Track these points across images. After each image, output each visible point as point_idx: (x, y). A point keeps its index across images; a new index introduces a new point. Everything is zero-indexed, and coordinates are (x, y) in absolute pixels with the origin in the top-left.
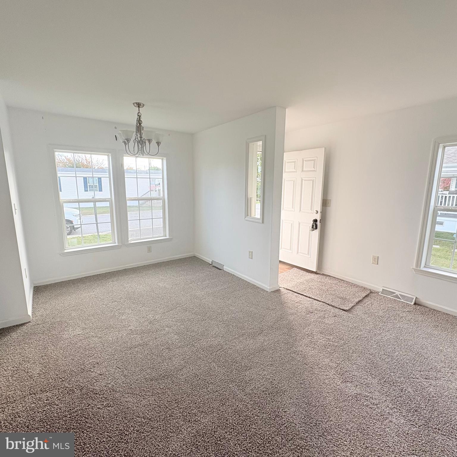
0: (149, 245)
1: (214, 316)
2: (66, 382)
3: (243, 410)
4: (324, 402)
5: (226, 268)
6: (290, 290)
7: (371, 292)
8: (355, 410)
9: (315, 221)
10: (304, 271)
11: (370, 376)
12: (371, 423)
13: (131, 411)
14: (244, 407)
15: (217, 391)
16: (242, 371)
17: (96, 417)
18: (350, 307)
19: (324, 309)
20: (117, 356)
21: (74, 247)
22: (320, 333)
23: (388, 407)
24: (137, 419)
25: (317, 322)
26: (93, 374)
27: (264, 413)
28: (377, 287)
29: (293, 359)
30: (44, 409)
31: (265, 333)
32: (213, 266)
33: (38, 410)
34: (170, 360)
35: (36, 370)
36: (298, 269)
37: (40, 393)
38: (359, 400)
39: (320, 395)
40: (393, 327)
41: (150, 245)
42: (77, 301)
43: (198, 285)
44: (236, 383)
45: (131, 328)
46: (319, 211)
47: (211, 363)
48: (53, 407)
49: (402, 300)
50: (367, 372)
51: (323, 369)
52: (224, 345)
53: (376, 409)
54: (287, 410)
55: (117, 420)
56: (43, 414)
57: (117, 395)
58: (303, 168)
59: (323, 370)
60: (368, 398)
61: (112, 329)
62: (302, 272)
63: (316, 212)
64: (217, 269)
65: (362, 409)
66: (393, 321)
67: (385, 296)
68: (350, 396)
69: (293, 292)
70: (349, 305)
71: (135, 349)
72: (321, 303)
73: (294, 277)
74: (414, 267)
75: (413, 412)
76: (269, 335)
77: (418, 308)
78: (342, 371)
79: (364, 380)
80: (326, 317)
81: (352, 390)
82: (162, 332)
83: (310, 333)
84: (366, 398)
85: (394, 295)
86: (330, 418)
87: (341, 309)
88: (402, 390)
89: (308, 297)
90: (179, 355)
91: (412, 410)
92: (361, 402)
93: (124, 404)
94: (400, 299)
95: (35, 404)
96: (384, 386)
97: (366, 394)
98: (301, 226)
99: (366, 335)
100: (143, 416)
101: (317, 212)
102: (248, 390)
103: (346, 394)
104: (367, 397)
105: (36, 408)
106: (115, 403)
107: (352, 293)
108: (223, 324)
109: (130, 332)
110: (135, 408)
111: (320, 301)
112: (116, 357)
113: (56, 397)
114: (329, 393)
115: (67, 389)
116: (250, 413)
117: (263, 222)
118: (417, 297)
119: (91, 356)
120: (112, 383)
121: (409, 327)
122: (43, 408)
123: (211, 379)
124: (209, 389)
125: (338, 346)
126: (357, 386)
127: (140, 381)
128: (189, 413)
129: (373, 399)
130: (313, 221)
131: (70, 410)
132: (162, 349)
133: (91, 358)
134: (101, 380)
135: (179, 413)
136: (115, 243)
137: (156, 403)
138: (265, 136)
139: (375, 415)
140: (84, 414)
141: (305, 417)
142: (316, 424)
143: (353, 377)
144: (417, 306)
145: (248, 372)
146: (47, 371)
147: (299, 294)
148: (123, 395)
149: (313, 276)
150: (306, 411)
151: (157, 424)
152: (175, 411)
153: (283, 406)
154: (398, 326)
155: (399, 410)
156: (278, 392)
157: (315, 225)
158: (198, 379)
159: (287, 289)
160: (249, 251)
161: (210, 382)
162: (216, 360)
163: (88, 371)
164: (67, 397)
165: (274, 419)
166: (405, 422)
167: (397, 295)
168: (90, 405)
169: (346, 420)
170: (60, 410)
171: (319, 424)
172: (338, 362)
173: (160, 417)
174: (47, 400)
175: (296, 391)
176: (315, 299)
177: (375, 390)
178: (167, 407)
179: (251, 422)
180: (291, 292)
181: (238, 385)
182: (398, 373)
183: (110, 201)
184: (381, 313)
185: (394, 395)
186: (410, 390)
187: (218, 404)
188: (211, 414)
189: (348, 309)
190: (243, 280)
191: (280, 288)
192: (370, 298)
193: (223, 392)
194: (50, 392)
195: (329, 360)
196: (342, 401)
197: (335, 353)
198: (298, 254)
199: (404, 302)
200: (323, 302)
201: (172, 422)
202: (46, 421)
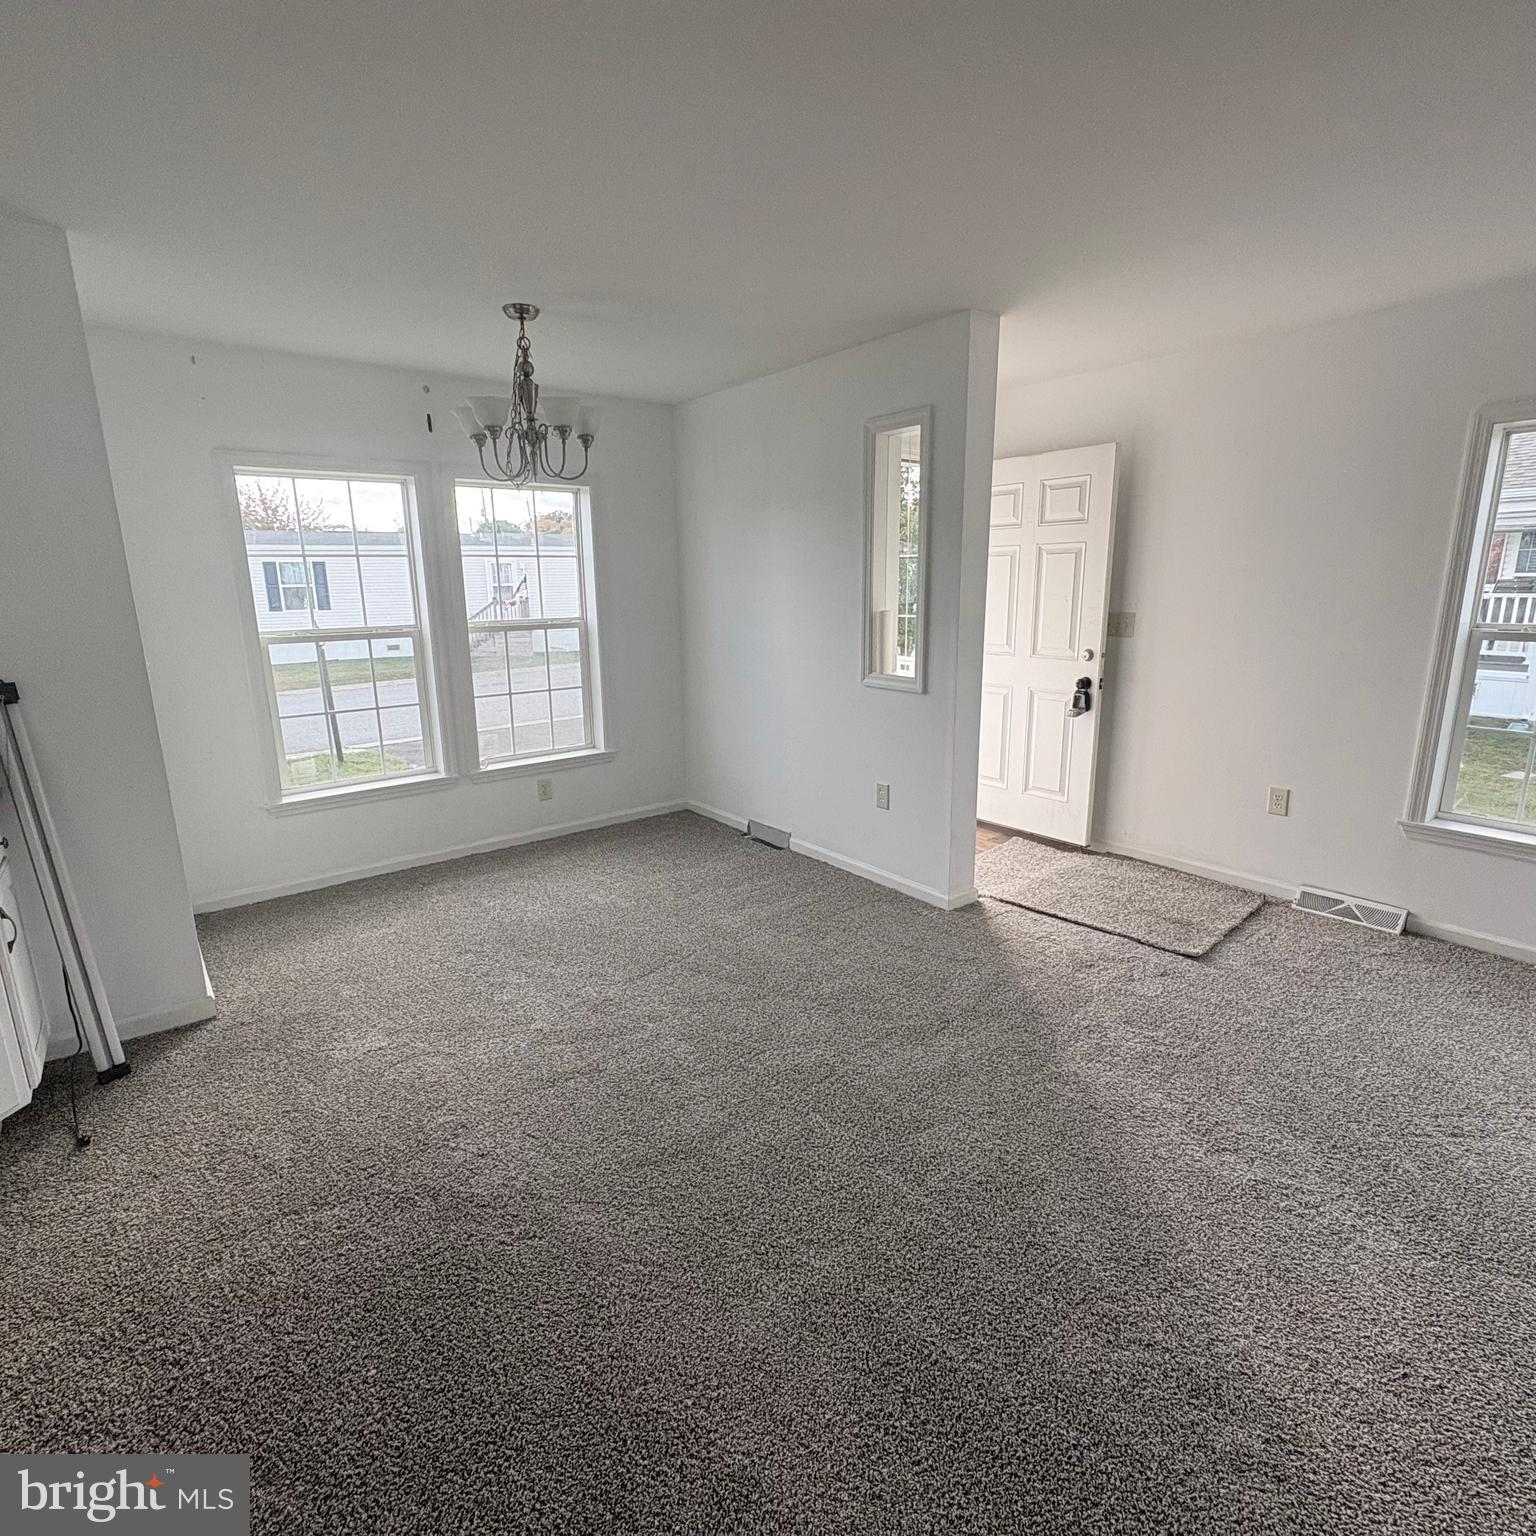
0: (545, 776)
1: (788, 986)
2: (381, 1178)
3: (930, 1234)
4: (1162, 1204)
5: (797, 844)
6: (1013, 904)
7: (1266, 903)
8: (1254, 1221)
9: (1085, 683)
10: (1047, 846)
11: (1287, 1132)
12: (1305, 1254)
13: (601, 1248)
14: (930, 1226)
15: (842, 1188)
16: (907, 1131)
17: (501, 1267)
18: (1207, 948)
19: (1127, 955)
20: (516, 1105)
21: (306, 787)
22: (1124, 1022)
23: (1350, 1211)
24: (624, 1265)
25: (1112, 993)
26: (459, 1156)
27: (991, 1238)
28: (1284, 886)
29: (1053, 1096)
30: (339, 1251)
31: (957, 1026)
32: (753, 839)
33: (321, 1253)
34: (682, 1111)
35: (281, 1151)
36: (1026, 841)
37: (312, 1209)
38: (1263, 1198)
39: (1148, 1187)
40: (1344, 1000)
41: (547, 777)
42: (345, 954)
43: (717, 895)
44: (895, 1166)
45: (539, 1027)
46: (1098, 651)
47: (808, 1114)
48: (363, 1245)
49: (1365, 924)
50: (1277, 1123)
51: (1148, 1119)
52: (836, 1065)
53: (1317, 1219)
54: (1058, 1228)
55: (566, 1271)
56: (339, 1264)
57: (547, 1207)
58: (1042, 515)
59: (1146, 1124)
60: (1289, 1192)
61: (481, 1032)
62: (1041, 850)
63: (1087, 657)
64: (769, 848)
65: (1276, 1220)
66: (1342, 983)
67: (1309, 913)
68: (1238, 1186)
69: (1022, 910)
70: (1204, 943)
71: (568, 1084)
72: (1116, 937)
73: (1017, 866)
74: (1404, 818)
75: (1423, 1221)
76: (971, 1033)
77: (1416, 943)
78: (1204, 1122)
79: (1272, 1145)
80: (1136, 976)
81: (1240, 1171)
82: (640, 1036)
83: (1094, 1023)
84: (1284, 1191)
85: (1337, 908)
86: (1186, 1244)
87: (1179, 954)
88: (1388, 1165)
89: (1071, 921)
90: (705, 1096)
91: (1421, 1218)
92: (1271, 1203)
93: (574, 1229)
94: (1356, 918)
95: (308, 1238)
96: (1332, 1158)
97: (1283, 1180)
98: (1036, 700)
99: (1263, 1024)
100: (638, 1257)
101: (1091, 655)
102: (932, 1181)
103: (1223, 1184)
104: (1286, 1188)
105: (314, 1250)
106: (546, 1228)
107: (1207, 906)
108: (822, 1007)
109: (539, 1038)
110: (610, 1239)
111: (1110, 933)
112: (514, 1108)
113: (364, 1220)
114: (1173, 1180)
115: (392, 1197)
116: (950, 1241)
117: (925, 691)
118: (1411, 911)
119: (437, 1108)
120: (523, 1177)
121: (1391, 997)
122: (336, 1249)
123: (819, 1156)
124: (817, 1183)
125: (1183, 1055)
126: (1253, 1161)
127: (605, 1169)
128: (772, 1247)
129: (1303, 1193)
130: (1078, 683)
131: (418, 1250)
132: (649, 1082)
133: (439, 1112)
134: (487, 1171)
135: (744, 1247)
136: (436, 772)
137: (670, 1225)
138: (933, 408)
139: (1315, 1234)
140: (462, 1258)
141: (1112, 1245)
142: (1148, 1260)
143: (1240, 1137)
144: (1410, 938)
145: (924, 1136)
146: (314, 1151)
147: (1042, 913)
148: (565, 1208)
149: (1077, 859)
150: (1113, 1230)
151: (684, 1278)
152: (728, 1242)
153: (1042, 1220)
154: (1358, 997)
155: (1383, 1218)
156: (1024, 1183)
157: (1083, 697)
158: (779, 1158)
159: (1002, 901)
160: (878, 785)
161: (816, 1164)
162: (822, 1106)
163: (439, 1148)
164: (397, 1218)
165: (1024, 1253)
166: (1402, 1246)
167: (1349, 907)
168: (472, 1235)
169: (1233, 1248)
170: (388, 1251)
171: (1157, 1260)
172: (1190, 1100)
173: (691, 1259)
174: (339, 1228)
175: (1076, 1178)
176: (1096, 929)
177: (1307, 1171)
178: (704, 1234)
179: (958, 1262)
180: (1015, 908)
181: (901, 1169)
182: (1371, 1124)
183: (415, 633)
184: (1302, 962)
185: (1364, 1180)
186: (1408, 1165)
187: (853, 1221)
188: (837, 1246)
189: (1201, 952)
190: (859, 877)
191: (981, 900)
192: (1265, 919)
193: (862, 1189)
194: (342, 1207)
195: (1160, 1095)
196: (1214, 1201)
197: (1176, 1075)
198: (1029, 792)
199: (1371, 929)
200: (1119, 935)
201: (726, 1270)
202: (354, 1282)
